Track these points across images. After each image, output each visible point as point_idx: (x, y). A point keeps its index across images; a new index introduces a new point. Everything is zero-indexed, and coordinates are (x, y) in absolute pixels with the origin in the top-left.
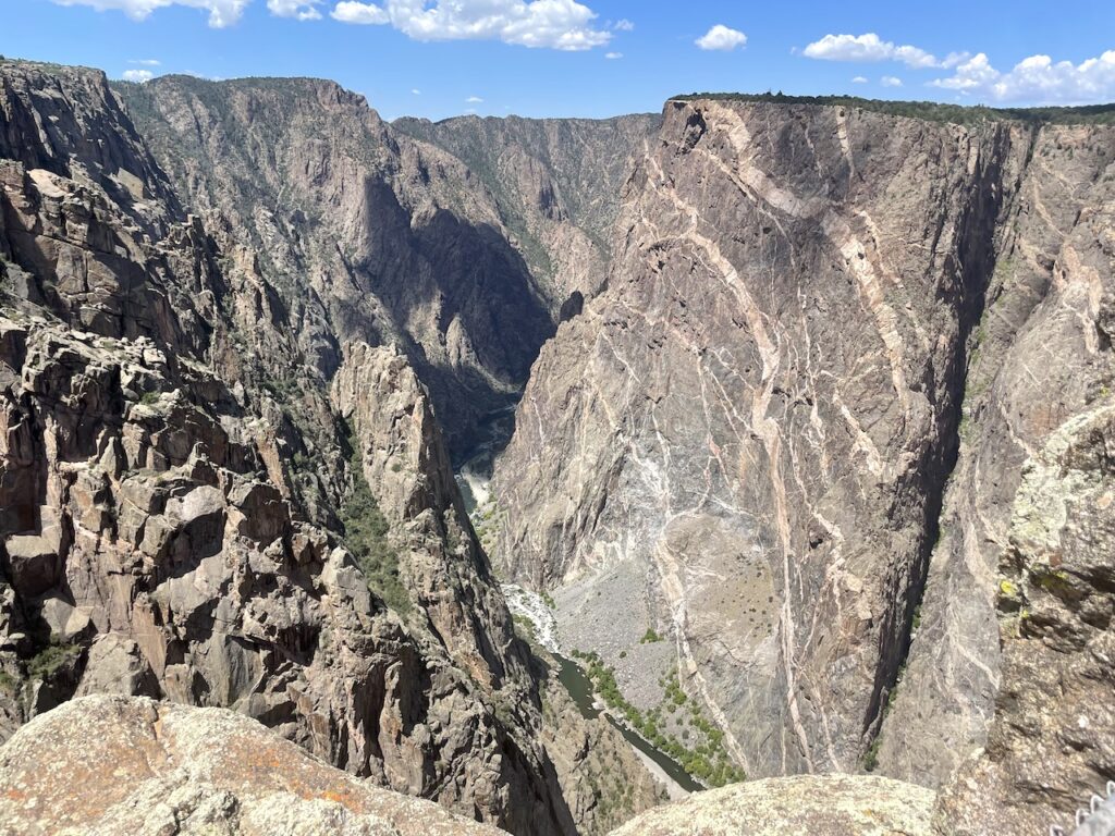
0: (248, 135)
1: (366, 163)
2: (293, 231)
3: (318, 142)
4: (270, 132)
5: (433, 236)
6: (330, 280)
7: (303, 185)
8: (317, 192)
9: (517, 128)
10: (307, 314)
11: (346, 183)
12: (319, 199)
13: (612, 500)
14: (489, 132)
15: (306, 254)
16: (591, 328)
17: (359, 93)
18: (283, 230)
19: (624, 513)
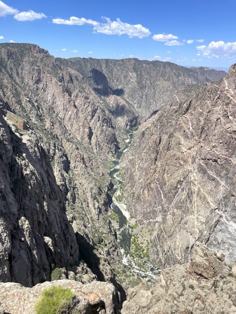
0: (8, 65)
1: (56, 76)
2: (37, 106)
3: (36, 68)
4: (16, 64)
5: (80, 103)
6: (53, 125)
7: (31, 83)
8: (37, 86)
9: (92, 62)
10: (57, 147)
11: (47, 83)
12: (37, 89)
13: (212, 237)
14: (85, 63)
15: (42, 114)
16: (184, 155)
17: (46, 49)
18: (33, 105)
19: (218, 243)
